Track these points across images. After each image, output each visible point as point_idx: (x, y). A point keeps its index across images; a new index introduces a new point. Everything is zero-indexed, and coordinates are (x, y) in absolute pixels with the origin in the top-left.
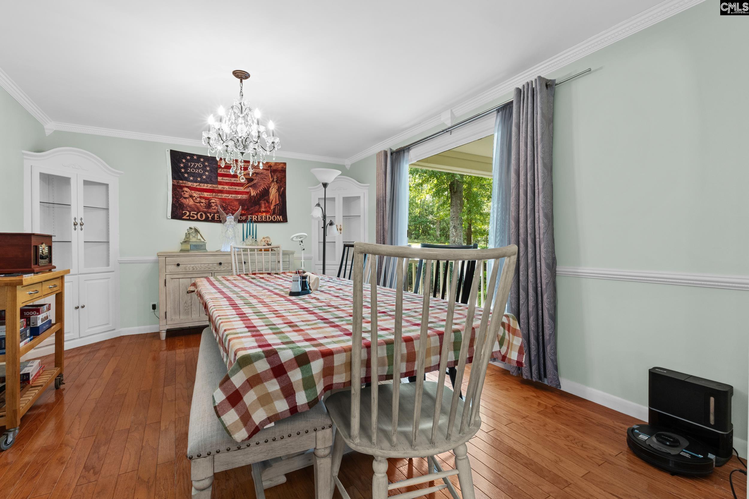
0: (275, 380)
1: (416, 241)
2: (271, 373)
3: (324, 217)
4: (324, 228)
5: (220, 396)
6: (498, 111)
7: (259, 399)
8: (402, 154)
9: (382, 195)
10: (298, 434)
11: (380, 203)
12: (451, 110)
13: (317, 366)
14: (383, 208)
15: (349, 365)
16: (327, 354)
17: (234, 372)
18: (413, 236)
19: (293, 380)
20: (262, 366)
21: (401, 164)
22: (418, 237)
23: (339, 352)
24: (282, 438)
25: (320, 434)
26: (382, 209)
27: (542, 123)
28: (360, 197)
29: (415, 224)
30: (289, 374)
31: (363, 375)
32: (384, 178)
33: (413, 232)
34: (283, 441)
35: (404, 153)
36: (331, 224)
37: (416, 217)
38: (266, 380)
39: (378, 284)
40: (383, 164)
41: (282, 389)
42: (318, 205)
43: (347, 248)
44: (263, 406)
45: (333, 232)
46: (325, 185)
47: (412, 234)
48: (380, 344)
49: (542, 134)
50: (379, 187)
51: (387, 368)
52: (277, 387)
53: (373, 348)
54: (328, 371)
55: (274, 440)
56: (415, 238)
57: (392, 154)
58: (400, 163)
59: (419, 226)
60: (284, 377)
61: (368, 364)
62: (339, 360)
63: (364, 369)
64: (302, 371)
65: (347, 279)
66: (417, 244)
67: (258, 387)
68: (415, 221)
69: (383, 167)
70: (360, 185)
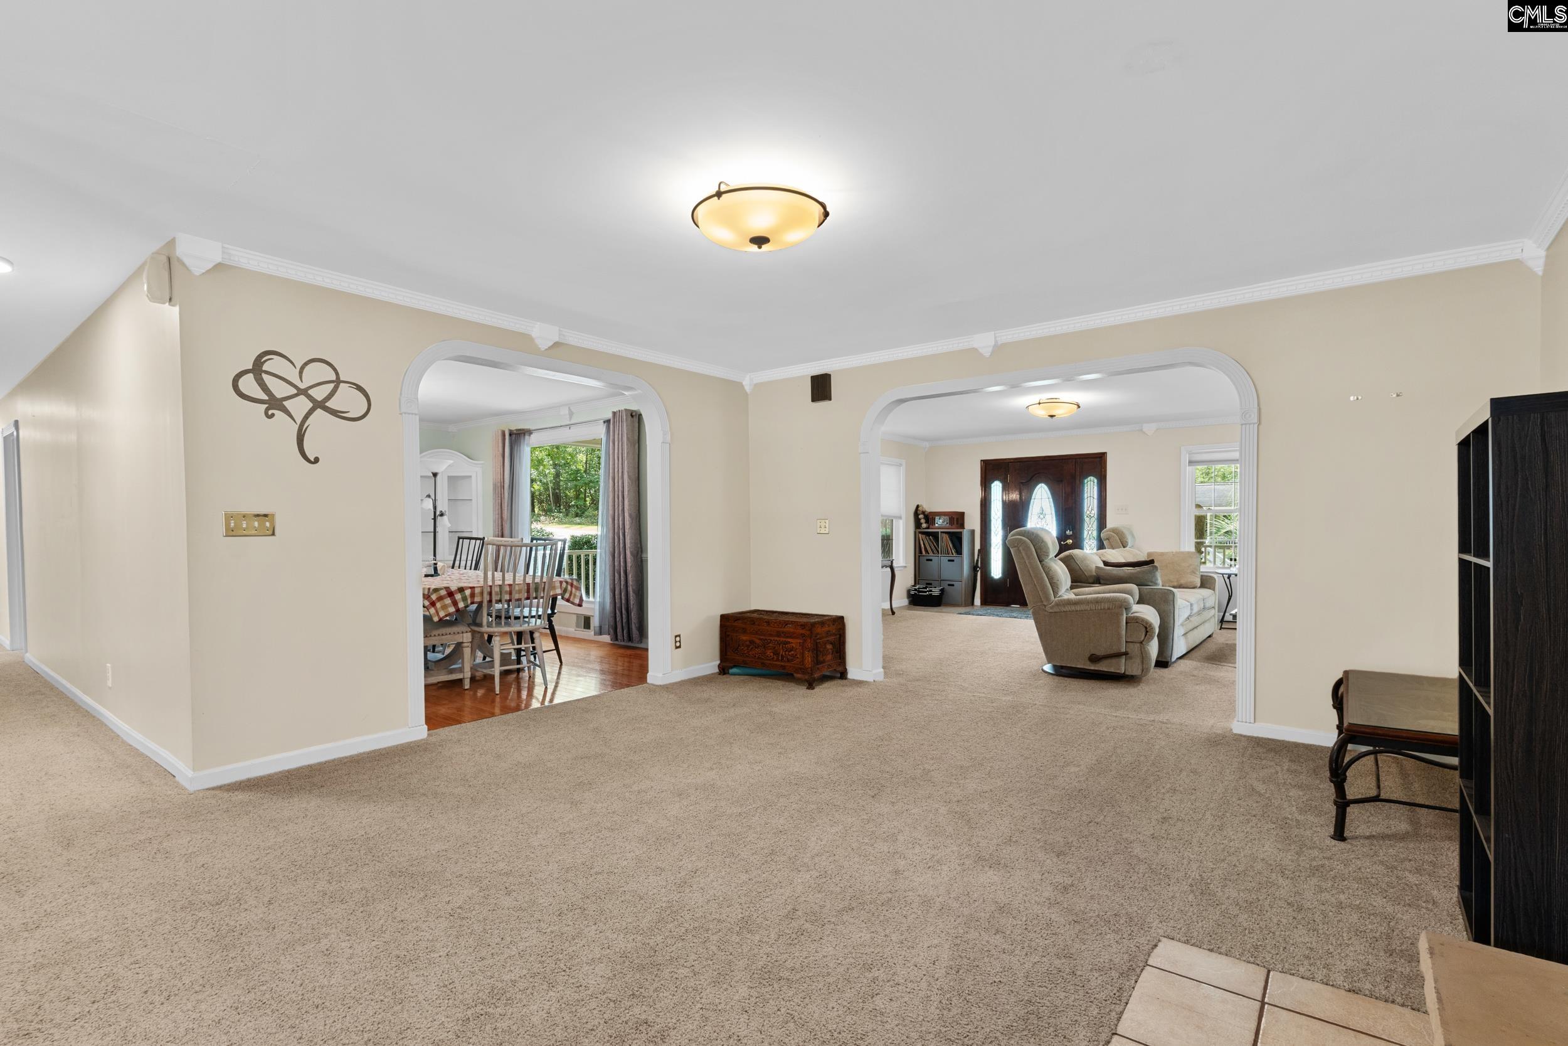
0: (449, 599)
1: (578, 520)
2: (447, 595)
3: (435, 508)
4: (435, 519)
5: (427, 603)
6: (604, 422)
7: (442, 607)
8: (522, 438)
9: (499, 480)
10: (454, 633)
11: (499, 488)
12: (569, 408)
13: (468, 592)
14: (501, 494)
15: (482, 593)
16: (472, 588)
17: (432, 594)
18: (573, 510)
19: (457, 598)
20: (443, 592)
21: (522, 446)
22: (583, 513)
23: (477, 587)
24: (446, 634)
25: (465, 635)
26: (499, 495)
27: (627, 445)
28: (471, 477)
29: (576, 486)
30: (455, 596)
31: (488, 599)
32: (501, 462)
33: (573, 503)
34: (446, 636)
35: (524, 435)
36: (442, 515)
37: (578, 471)
38: (445, 598)
39: (496, 570)
40: (500, 445)
41: (452, 602)
42: (429, 496)
43: (461, 540)
44: (443, 610)
45: (444, 523)
46: (435, 475)
47: (570, 507)
48: (497, 586)
49: (628, 453)
50: (496, 470)
51: (499, 596)
52: (450, 601)
53: (493, 587)
54: (473, 595)
55: (443, 635)
56: (577, 515)
57: (510, 435)
58: (520, 446)
59: (585, 489)
60: (453, 597)
61: (490, 594)
62: (477, 591)
63: (488, 596)
64: (461, 595)
65: (462, 570)
66: (580, 526)
67: (441, 602)
68: (576, 480)
69: (501, 449)
70: (471, 463)
